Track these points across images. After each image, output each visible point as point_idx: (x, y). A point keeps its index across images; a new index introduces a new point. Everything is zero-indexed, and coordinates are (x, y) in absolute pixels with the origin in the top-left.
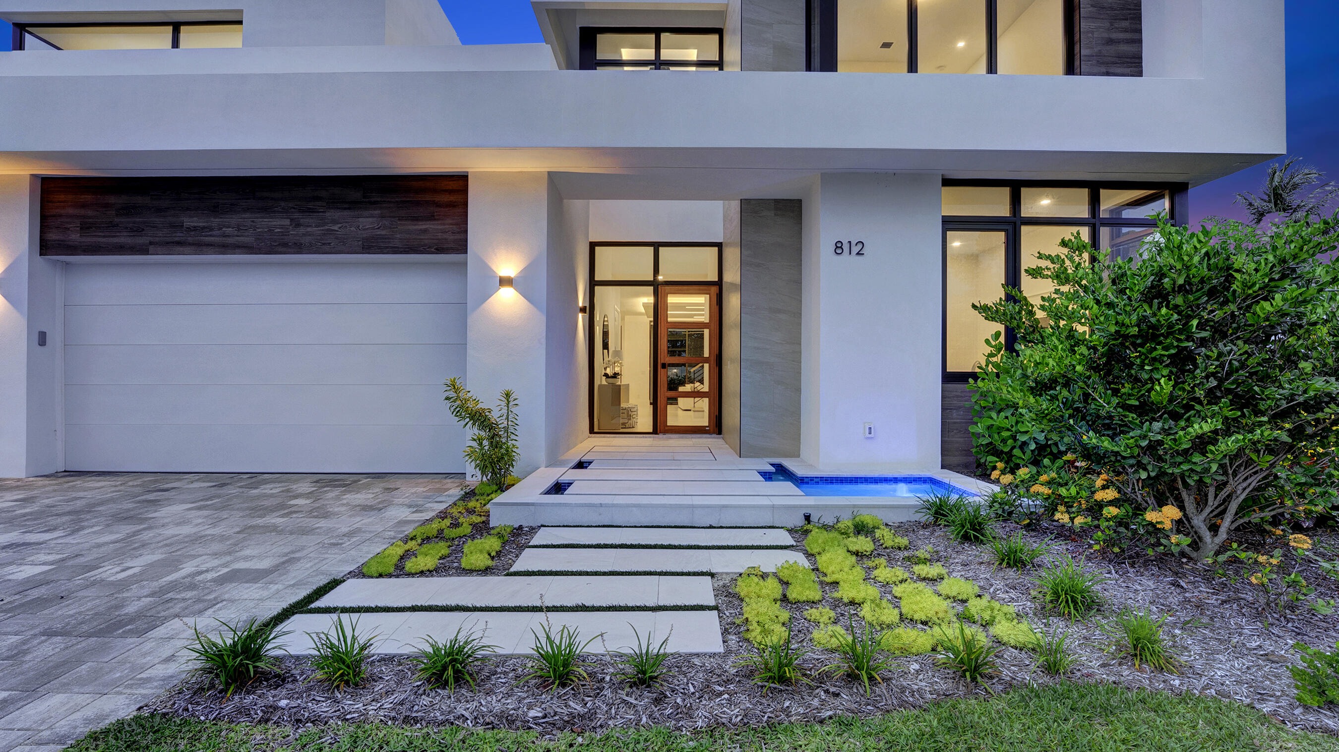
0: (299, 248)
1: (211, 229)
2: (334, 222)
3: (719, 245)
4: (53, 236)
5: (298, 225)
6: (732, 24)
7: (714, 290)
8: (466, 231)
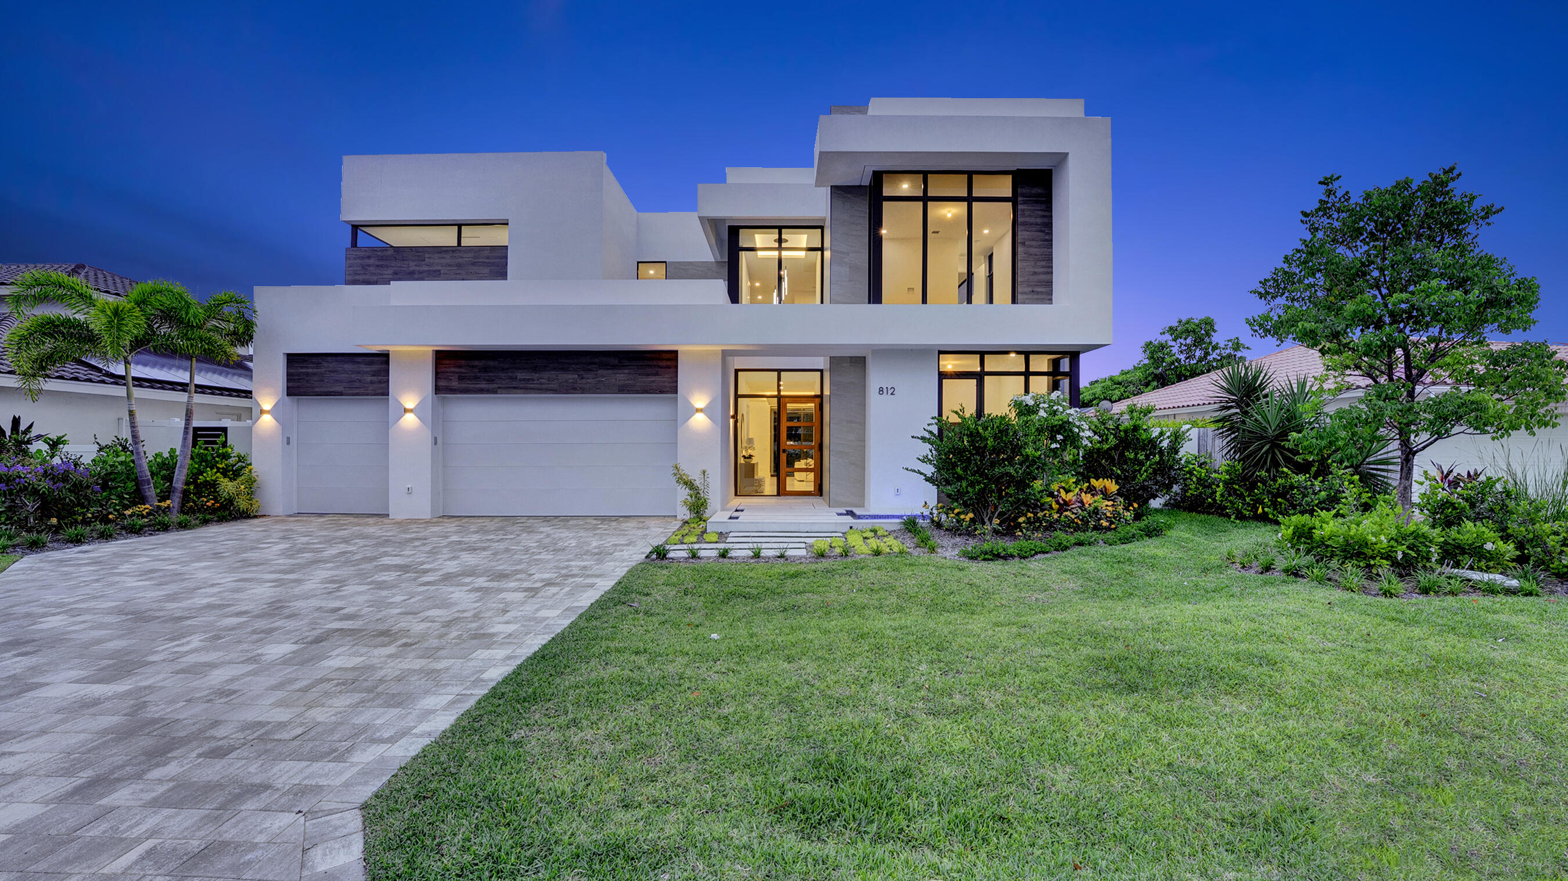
0: (583, 391)
1: (533, 380)
2: (603, 376)
3: (821, 371)
4: (442, 383)
5: (582, 378)
6: (828, 224)
7: (818, 400)
8: (677, 381)
